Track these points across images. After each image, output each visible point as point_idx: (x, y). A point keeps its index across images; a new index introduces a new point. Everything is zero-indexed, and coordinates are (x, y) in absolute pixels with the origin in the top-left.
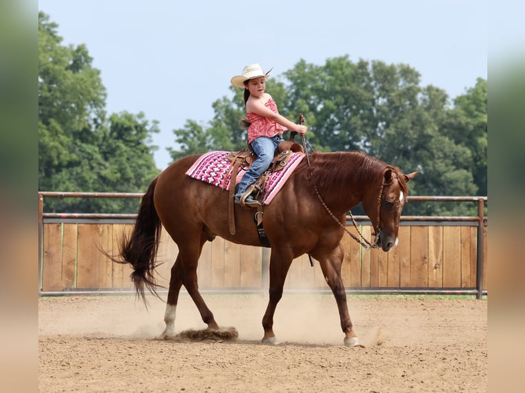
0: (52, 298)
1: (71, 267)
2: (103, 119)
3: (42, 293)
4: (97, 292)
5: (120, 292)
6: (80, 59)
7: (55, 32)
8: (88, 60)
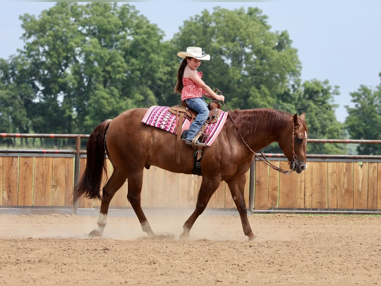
0: (261, 214)
1: (275, 192)
2: (298, 85)
3: (254, 211)
4: (294, 211)
5: (310, 211)
6: (283, 42)
7: (266, 22)
8: (289, 42)
